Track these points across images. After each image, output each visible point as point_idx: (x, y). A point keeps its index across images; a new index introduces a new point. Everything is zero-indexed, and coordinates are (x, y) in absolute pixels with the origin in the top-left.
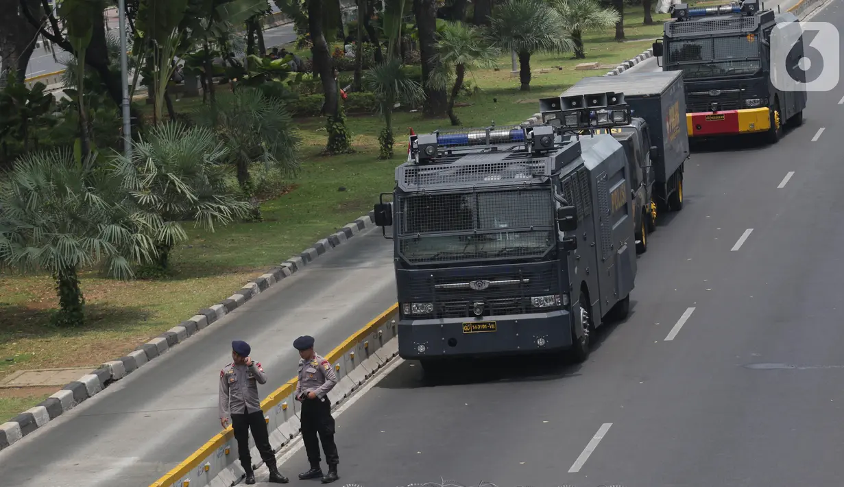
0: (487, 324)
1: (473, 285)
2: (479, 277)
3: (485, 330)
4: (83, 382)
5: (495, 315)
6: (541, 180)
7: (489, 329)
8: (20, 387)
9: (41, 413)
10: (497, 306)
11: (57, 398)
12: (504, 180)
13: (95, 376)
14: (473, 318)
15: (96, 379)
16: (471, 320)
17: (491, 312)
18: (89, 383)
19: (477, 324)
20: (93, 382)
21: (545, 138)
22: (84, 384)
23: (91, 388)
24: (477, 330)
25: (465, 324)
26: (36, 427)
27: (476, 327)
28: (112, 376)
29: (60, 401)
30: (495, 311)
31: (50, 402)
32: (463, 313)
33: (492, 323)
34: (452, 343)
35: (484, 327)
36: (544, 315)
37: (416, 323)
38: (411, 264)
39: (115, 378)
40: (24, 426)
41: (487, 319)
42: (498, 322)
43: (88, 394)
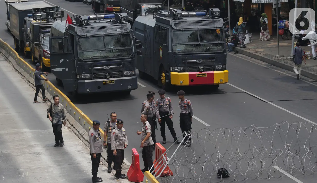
0: (111, 81)
1: (104, 67)
2: (107, 65)
3: (110, 83)
5: (114, 78)
6: (127, 31)
7: (112, 83)
10: (114, 75)
12: (114, 31)
14: (106, 79)
16: (106, 80)
17: (112, 77)
19: (108, 81)
21: (125, 17)
24: (108, 83)
25: (104, 81)
27: (107, 82)
30: (113, 76)
32: (103, 77)
33: (113, 81)
34: (99, 88)
35: (110, 82)
36: (130, 78)
37: (86, 81)
38: (84, 61)
41: (111, 79)
42: (115, 80)
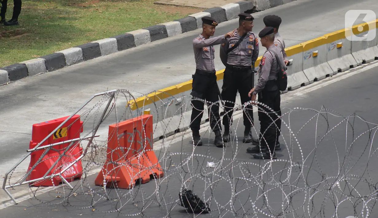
4: (224, 8)
8: (177, 6)
9: (174, 27)
11: (194, 18)
13: (238, 5)
15: (237, 7)
18: (229, 10)
20: (234, 10)
22: (224, 10)
23: (231, 14)
26: (167, 36)
28: (255, 7)
29: (196, 20)
31: (187, 19)
39: (256, 9)
40: (154, 35)
43: (226, 18)
